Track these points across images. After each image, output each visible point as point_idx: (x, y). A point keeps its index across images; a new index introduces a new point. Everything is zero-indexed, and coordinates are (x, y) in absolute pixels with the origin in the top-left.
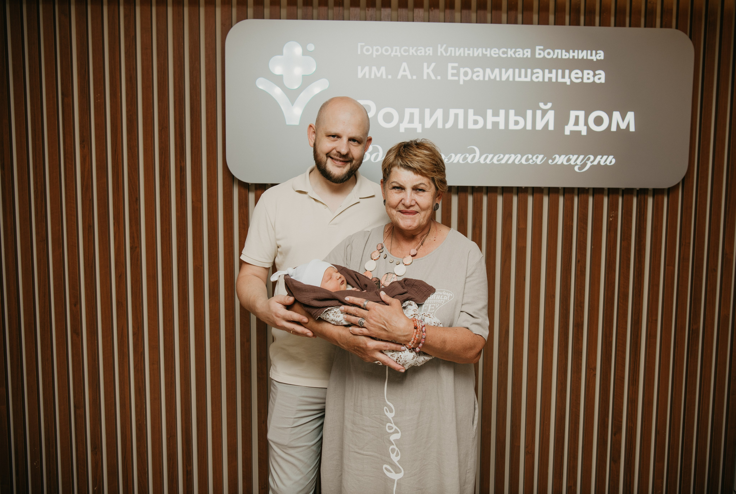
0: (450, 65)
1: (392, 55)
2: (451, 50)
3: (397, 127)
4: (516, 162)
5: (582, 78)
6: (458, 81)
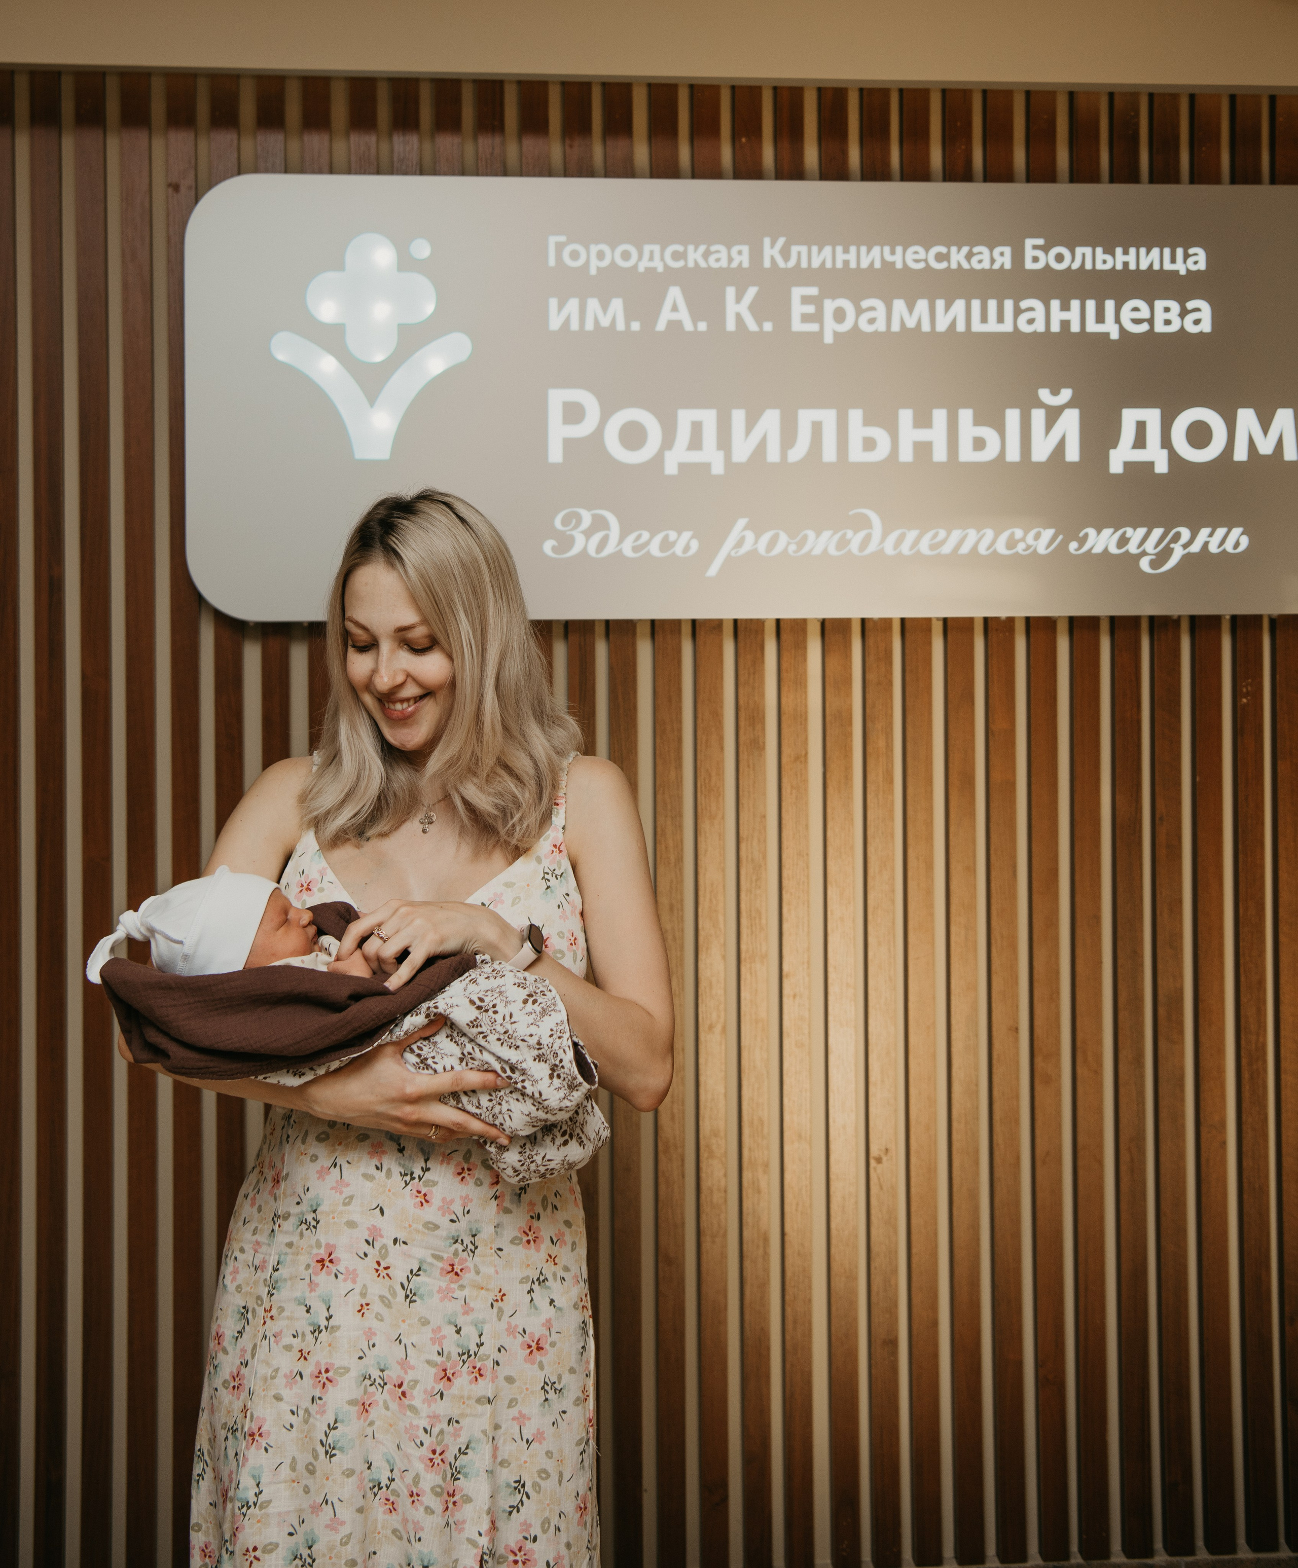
0: (797, 293)
1: (642, 269)
2: (799, 253)
3: (658, 460)
4: (982, 549)
5: (1151, 321)
6: (821, 333)
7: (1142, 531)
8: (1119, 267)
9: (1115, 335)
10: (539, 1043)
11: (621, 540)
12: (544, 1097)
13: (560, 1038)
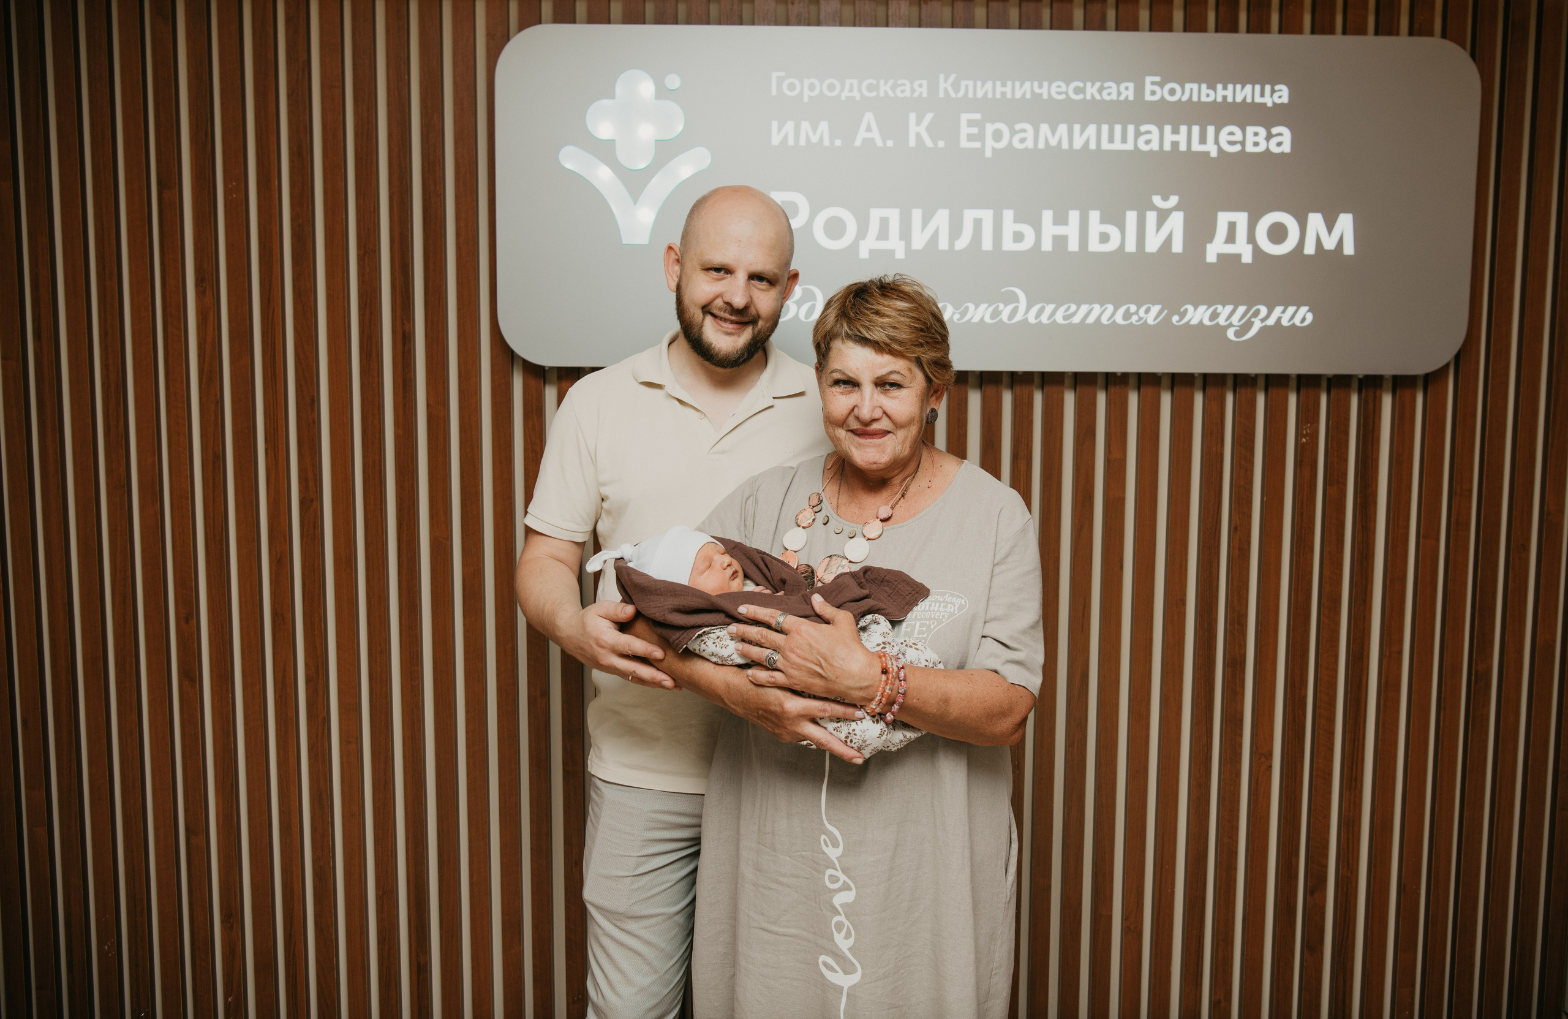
0: (965, 117)
1: (843, 98)
2: (967, 86)
3: (854, 246)
4: (1104, 320)
5: (1243, 143)
6: (982, 149)
7: (1229, 308)
8: (1219, 99)
9: (1214, 154)
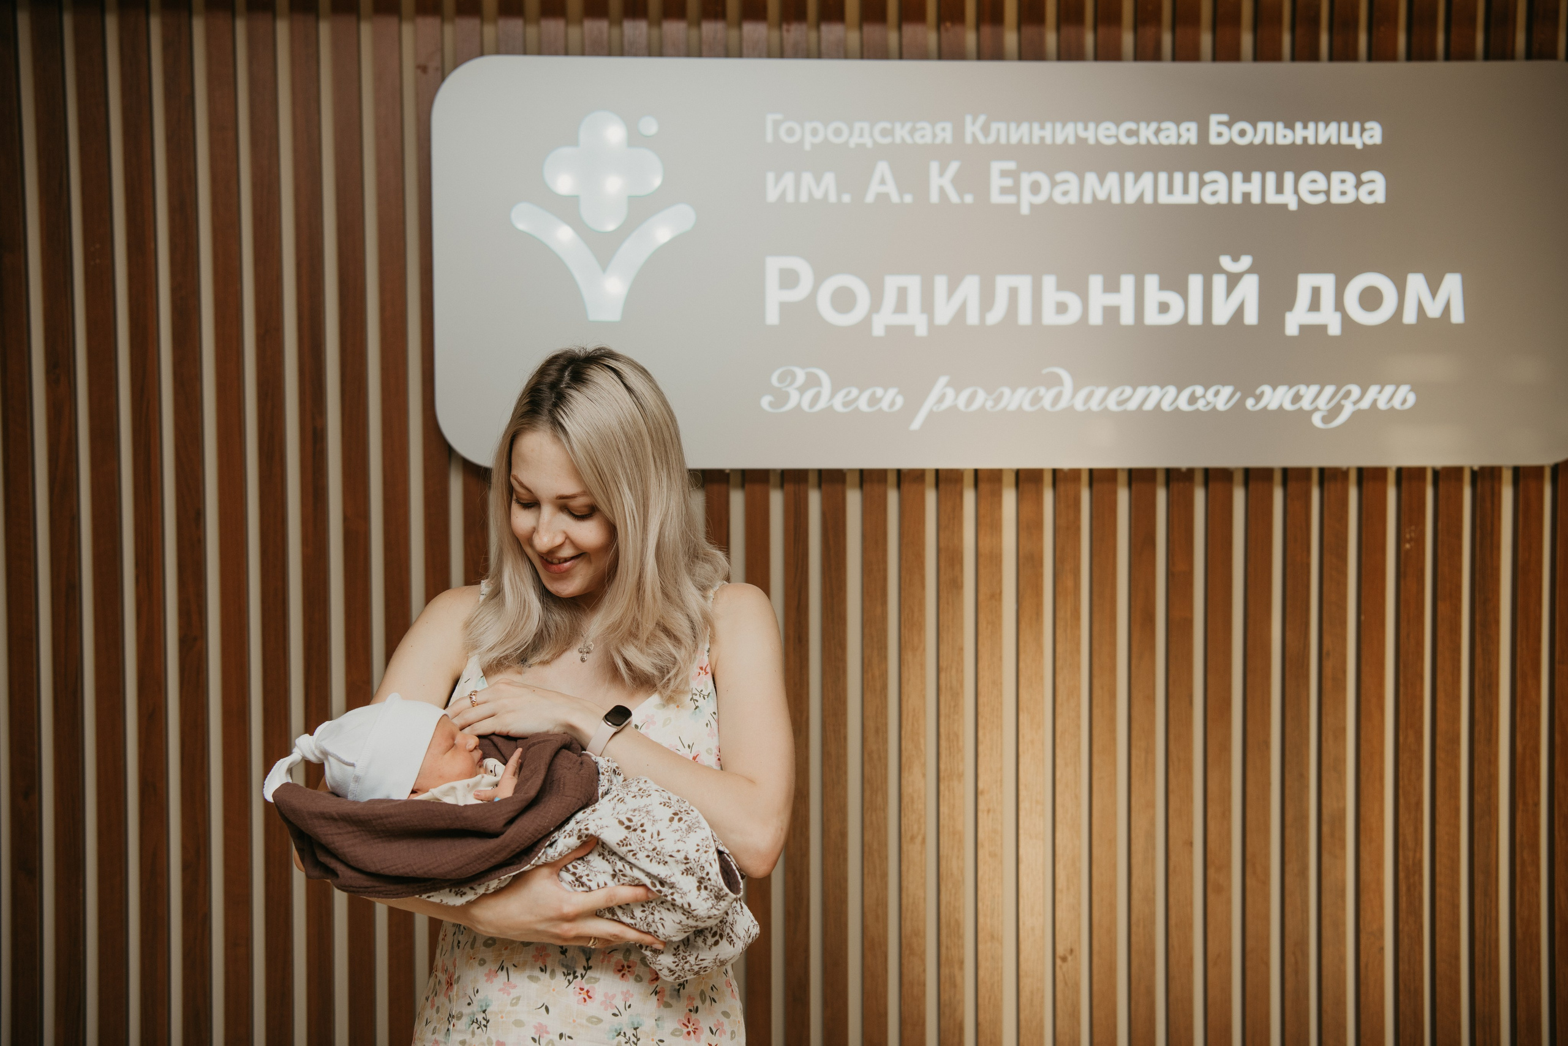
0: (996, 167)
1: (852, 145)
2: (998, 131)
3: (867, 322)
4: (1165, 406)
5: (1327, 193)
6: (1017, 206)
7: (1314, 389)
8: (1299, 141)
9: (1293, 206)
10: (686, 858)
11: (833, 395)
12: (693, 908)
13: (706, 852)
